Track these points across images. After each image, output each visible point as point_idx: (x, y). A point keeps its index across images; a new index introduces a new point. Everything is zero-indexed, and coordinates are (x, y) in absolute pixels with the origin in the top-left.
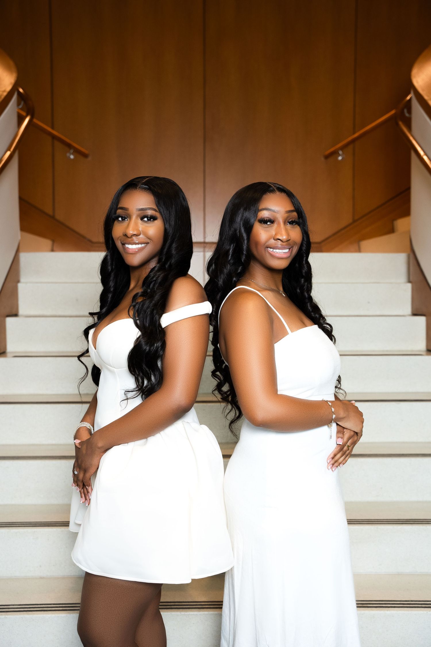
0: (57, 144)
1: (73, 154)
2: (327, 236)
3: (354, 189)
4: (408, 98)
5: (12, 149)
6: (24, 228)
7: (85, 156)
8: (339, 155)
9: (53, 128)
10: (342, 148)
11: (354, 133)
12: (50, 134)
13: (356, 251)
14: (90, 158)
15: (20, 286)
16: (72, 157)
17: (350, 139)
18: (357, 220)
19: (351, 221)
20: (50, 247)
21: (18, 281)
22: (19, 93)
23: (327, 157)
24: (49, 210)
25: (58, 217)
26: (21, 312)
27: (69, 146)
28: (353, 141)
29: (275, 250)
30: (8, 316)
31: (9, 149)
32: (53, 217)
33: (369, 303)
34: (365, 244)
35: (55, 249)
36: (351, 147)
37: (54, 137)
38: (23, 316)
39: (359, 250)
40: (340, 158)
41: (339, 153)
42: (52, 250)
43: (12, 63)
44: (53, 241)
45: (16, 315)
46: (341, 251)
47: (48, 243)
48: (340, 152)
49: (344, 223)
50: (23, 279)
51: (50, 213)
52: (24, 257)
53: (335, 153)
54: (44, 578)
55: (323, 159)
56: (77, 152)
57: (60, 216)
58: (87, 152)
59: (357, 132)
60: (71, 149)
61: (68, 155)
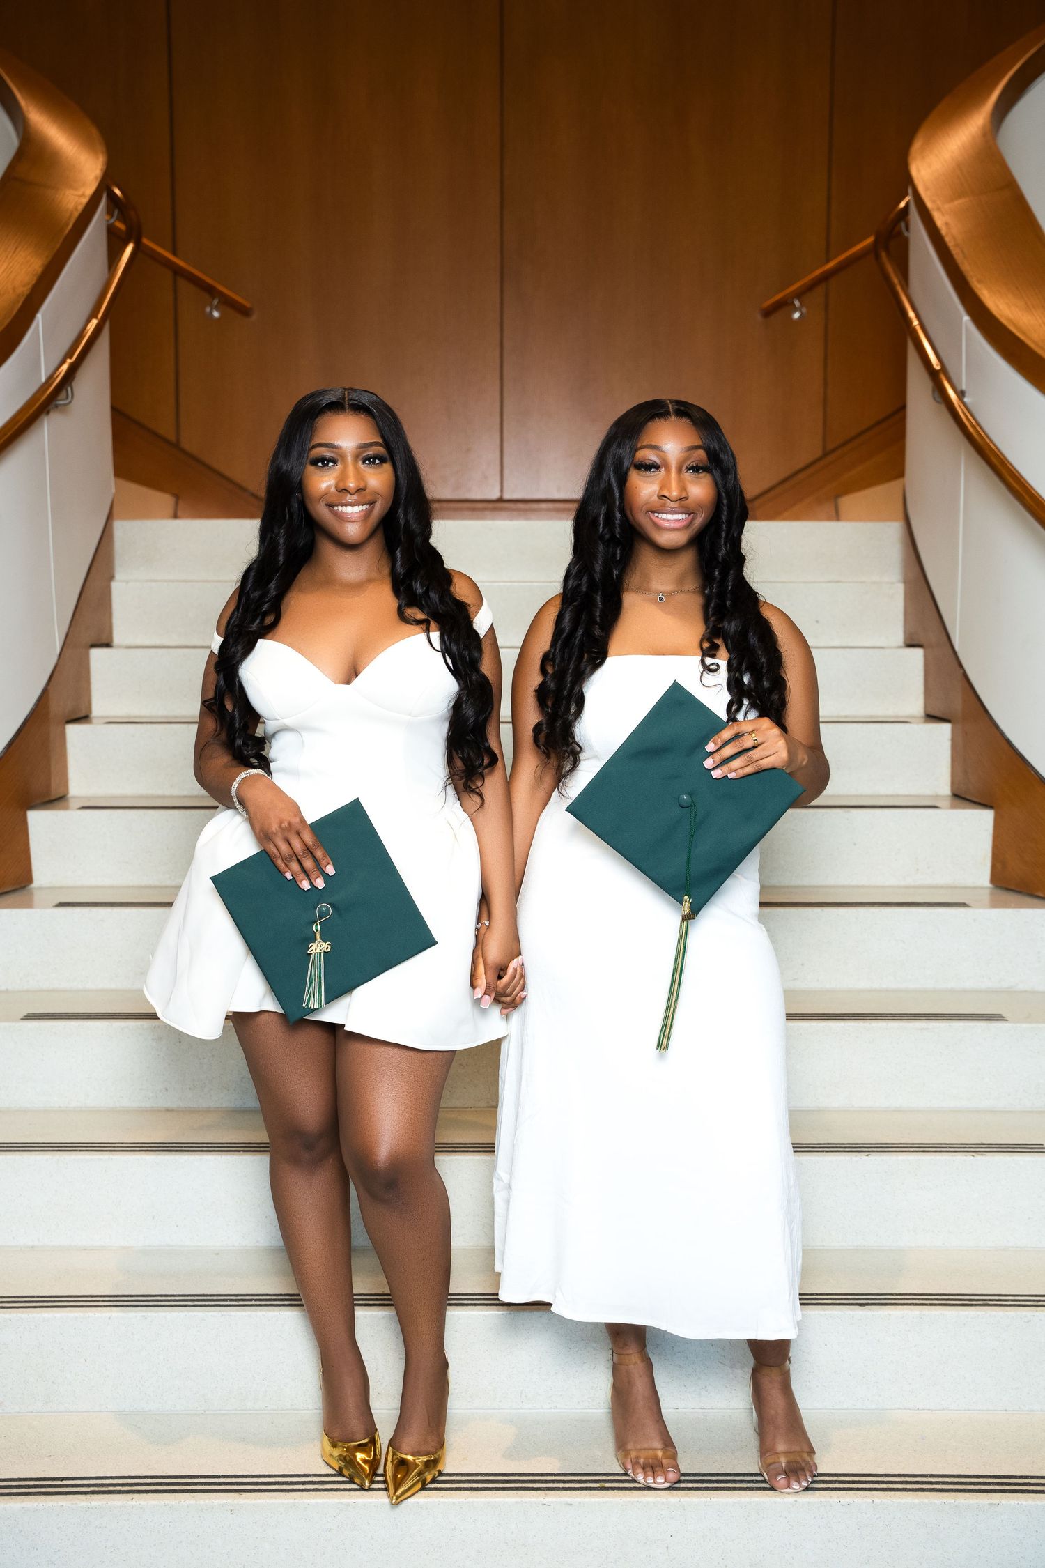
0: (184, 286)
1: (217, 308)
2: (766, 486)
3: (826, 383)
4: (902, 205)
5: (100, 316)
6: (121, 471)
7: (245, 312)
8: (795, 309)
9: (174, 253)
10: (800, 294)
11: (828, 261)
12: (168, 264)
13: (829, 519)
14: (254, 318)
15: (115, 586)
16: (216, 314)
17: (818, 272)
18: (833, 451)
19: (819, 453)
20: (171, 511)
21: (112, 578)
22: (111, 196)
23: (767, 313)
24: (167, 431)
25: (185, 445)
26: (117, 638)
27: (210, 291)
28: (825, 278)
29: (660, 515)
30: (94, 646)
31: (93, 315)
32: (176, 445)
33: (817, 622)
34: (846, 502)
35: (179, 513)
36: (820, 290)
37: (178, 272)
38: (120, 647)
39: (837, 516)
40: (796, 315)
41: (793, 304)
42: (175, 516)
43: (94, 131)
44: (177, 497)
45: (108, 645)
46: (797, 517)
47: (166, 500)
48: (797, 303)
49: (804, 458)
50: (119, 575)
51: (171, 437)
52: (121, 528)
53: (784, 305)
54: (173, 1110)
55: (759, 317)
56: (227, 303)
57: (191, 443)
58: (248, 305)
59: (834, 259)
60: (214, 298)
61: (208, 309)
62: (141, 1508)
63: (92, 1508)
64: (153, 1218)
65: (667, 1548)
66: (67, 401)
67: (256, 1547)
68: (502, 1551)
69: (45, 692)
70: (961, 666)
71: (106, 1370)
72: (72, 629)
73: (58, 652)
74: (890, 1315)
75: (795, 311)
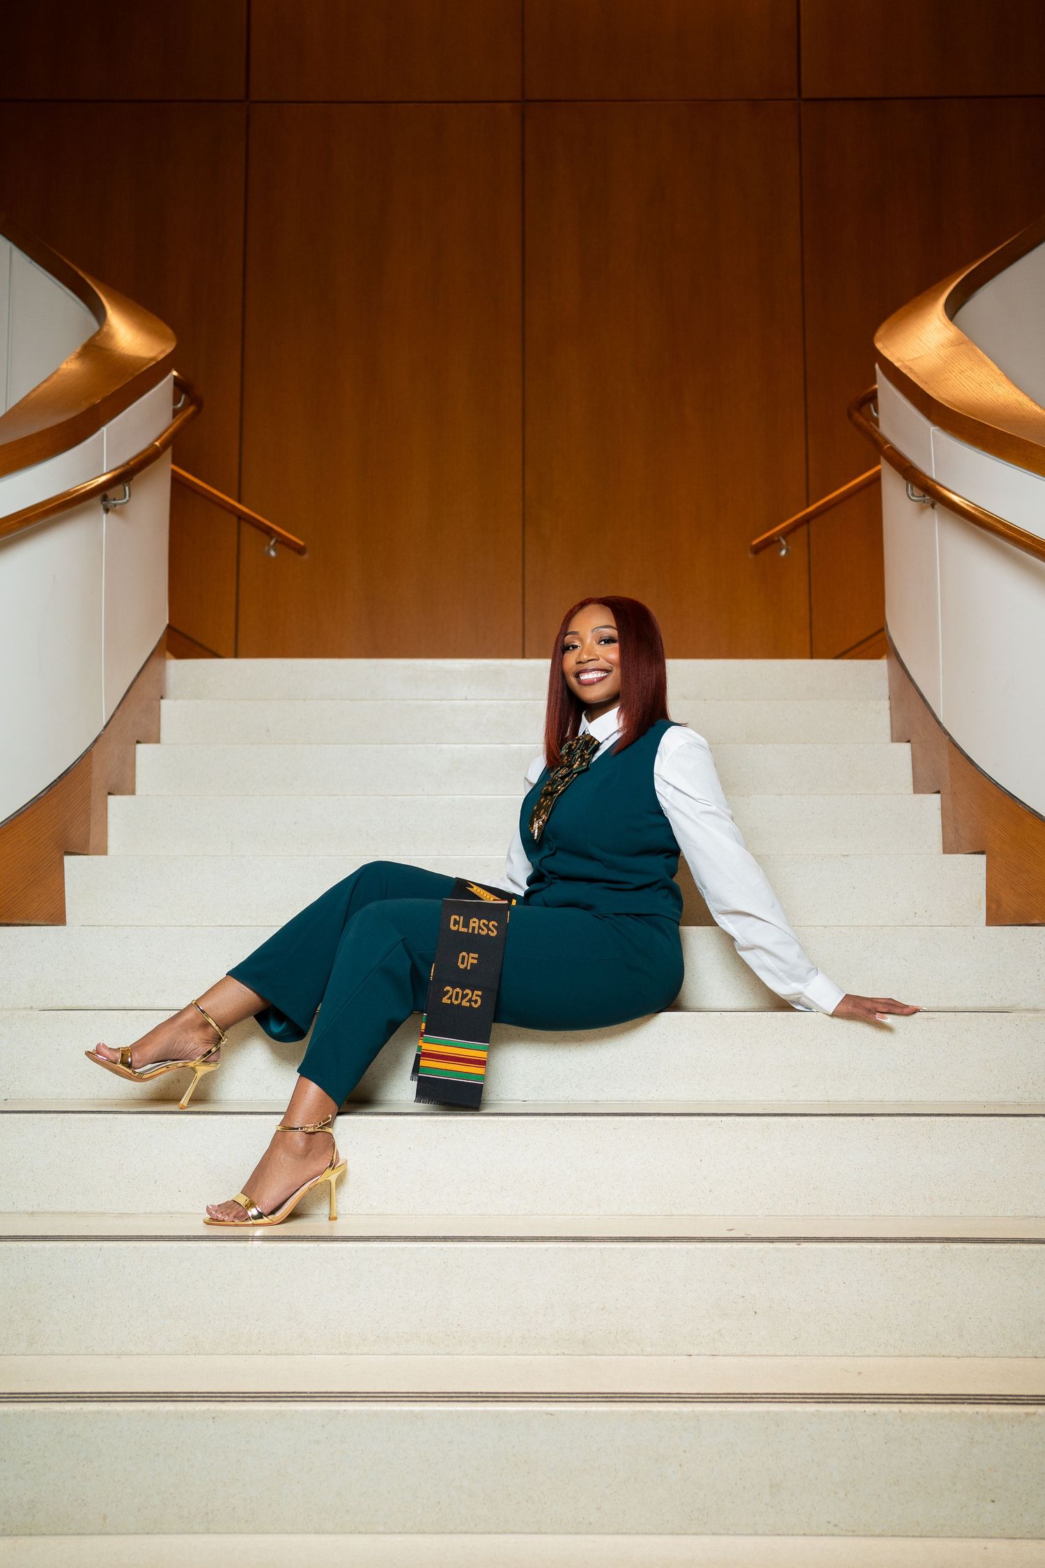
0: (247, 530)
1: (274, 548)
7: (298, 551)
8: (782, 547)
9: (240, 502)
10: (787, 533)
11: (808, 506)
12: (232, 510)
14: (306, 557)
15: (164, 703)
16: (273, 553)
17: (801, 515)
21: (162, 697)
23: (757, 550)
27: (268, 532)
28: (807, 520)
30: (140, 742)
36: (802, 531)
37: (241, 517)
40: (783, 553)
41: (780, 542)
48: (783, 542)
52: (174, 667)
53: (772, 543)
55: (751, 556)
56: (283, 543)
58: (302, 543)
59: (812, 504)
60: (272, 538)
61: (267, 548)
62: (118, 1414)
63: (65, 1414)
64: (156, 1183)
65: (681, 1465)
66: (125, 501)
67: (238, 1461)
68: (502, 1469)
69: (88, 752)
70: (947, 733)
71: (94, 1307)
72: (119, 713)
73: (104, 724)
74: (909, 1249)
75: (781, 550)
